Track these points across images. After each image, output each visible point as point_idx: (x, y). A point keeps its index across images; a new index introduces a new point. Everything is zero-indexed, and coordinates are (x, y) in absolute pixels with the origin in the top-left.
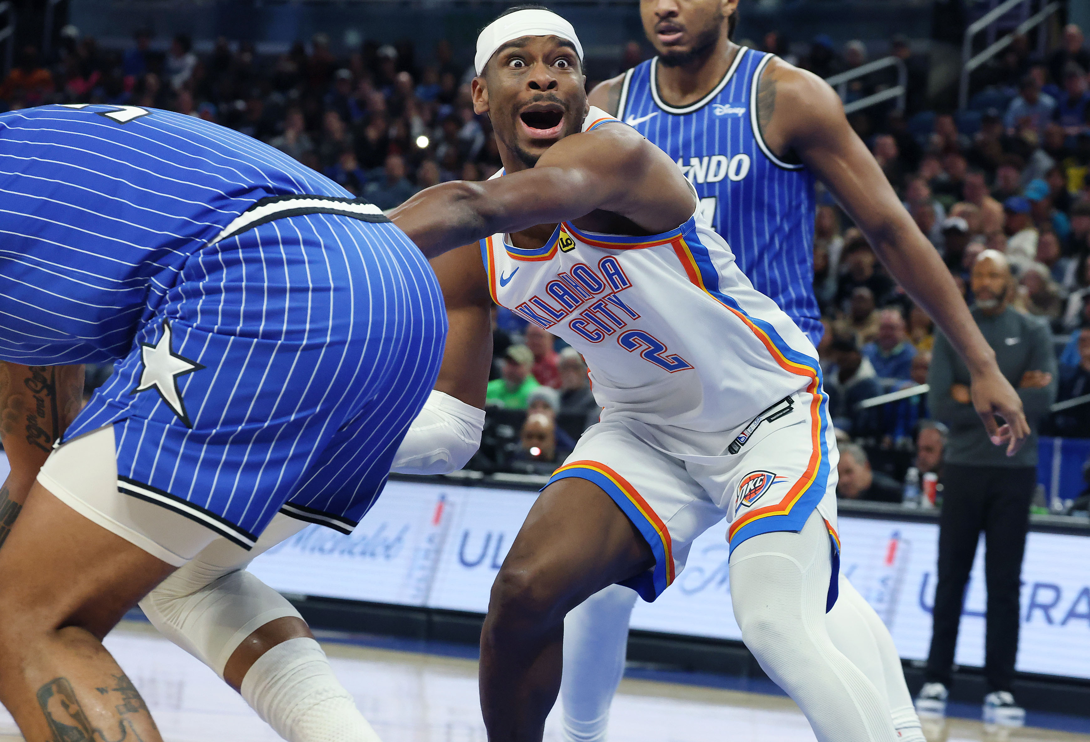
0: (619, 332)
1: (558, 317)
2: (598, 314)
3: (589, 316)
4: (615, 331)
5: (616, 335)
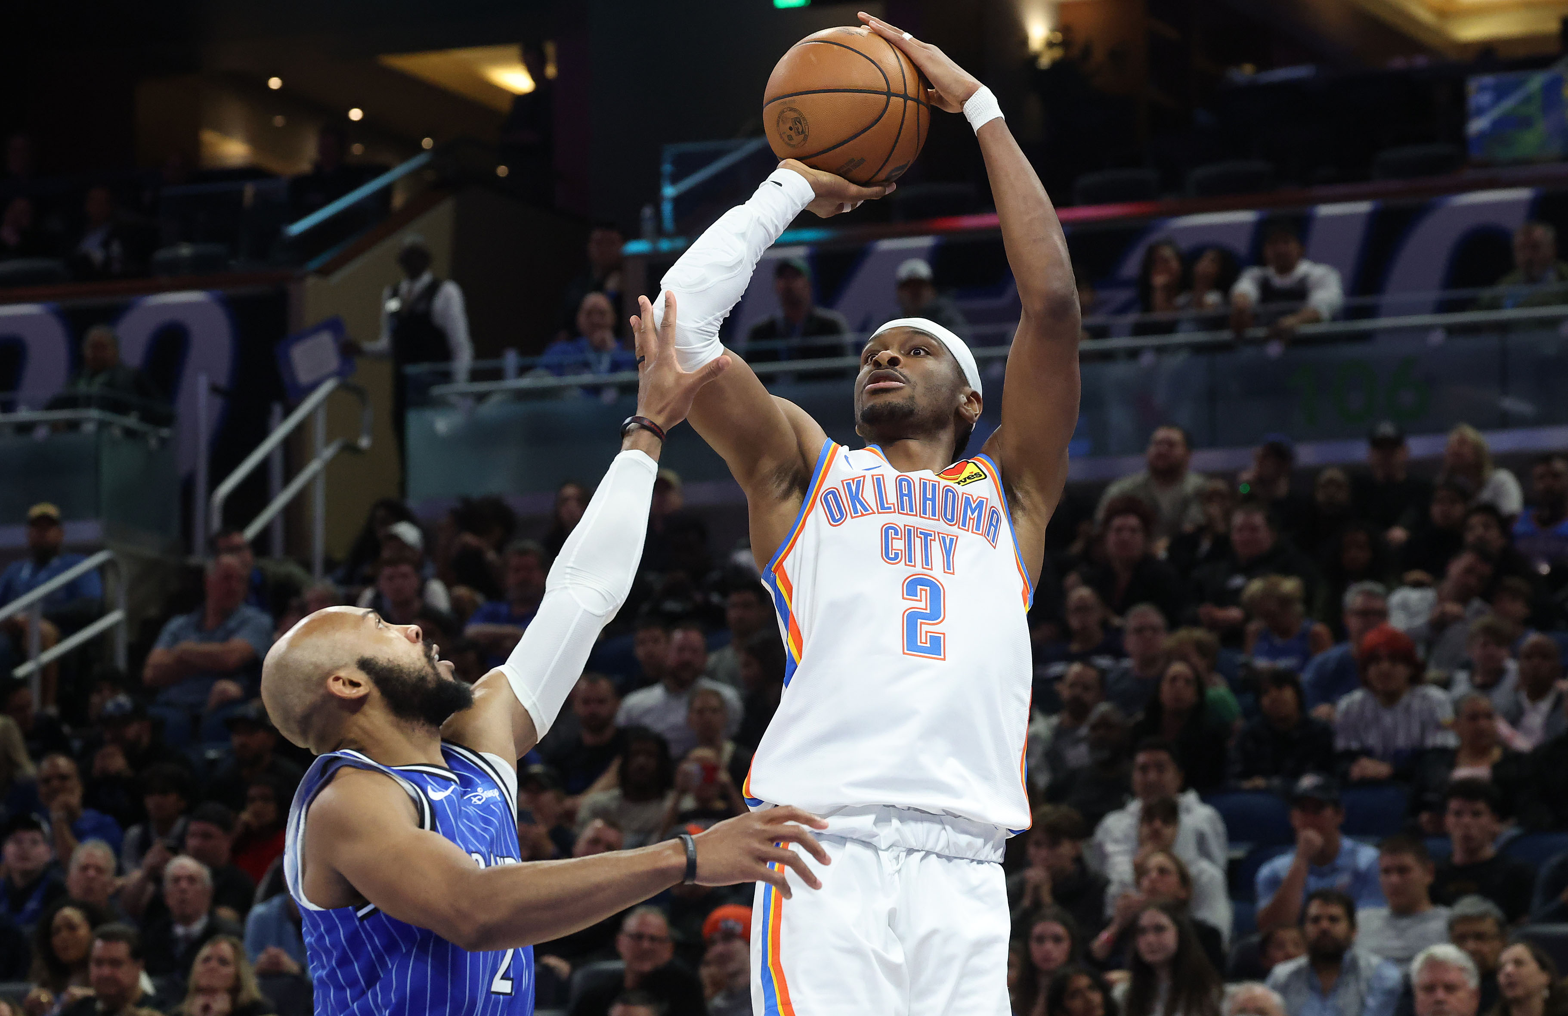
0: (919, 569)
1: (883, 507)
2: (918, 540)
3: (909, 534)
4: (914, 566)
5: (911, 571)
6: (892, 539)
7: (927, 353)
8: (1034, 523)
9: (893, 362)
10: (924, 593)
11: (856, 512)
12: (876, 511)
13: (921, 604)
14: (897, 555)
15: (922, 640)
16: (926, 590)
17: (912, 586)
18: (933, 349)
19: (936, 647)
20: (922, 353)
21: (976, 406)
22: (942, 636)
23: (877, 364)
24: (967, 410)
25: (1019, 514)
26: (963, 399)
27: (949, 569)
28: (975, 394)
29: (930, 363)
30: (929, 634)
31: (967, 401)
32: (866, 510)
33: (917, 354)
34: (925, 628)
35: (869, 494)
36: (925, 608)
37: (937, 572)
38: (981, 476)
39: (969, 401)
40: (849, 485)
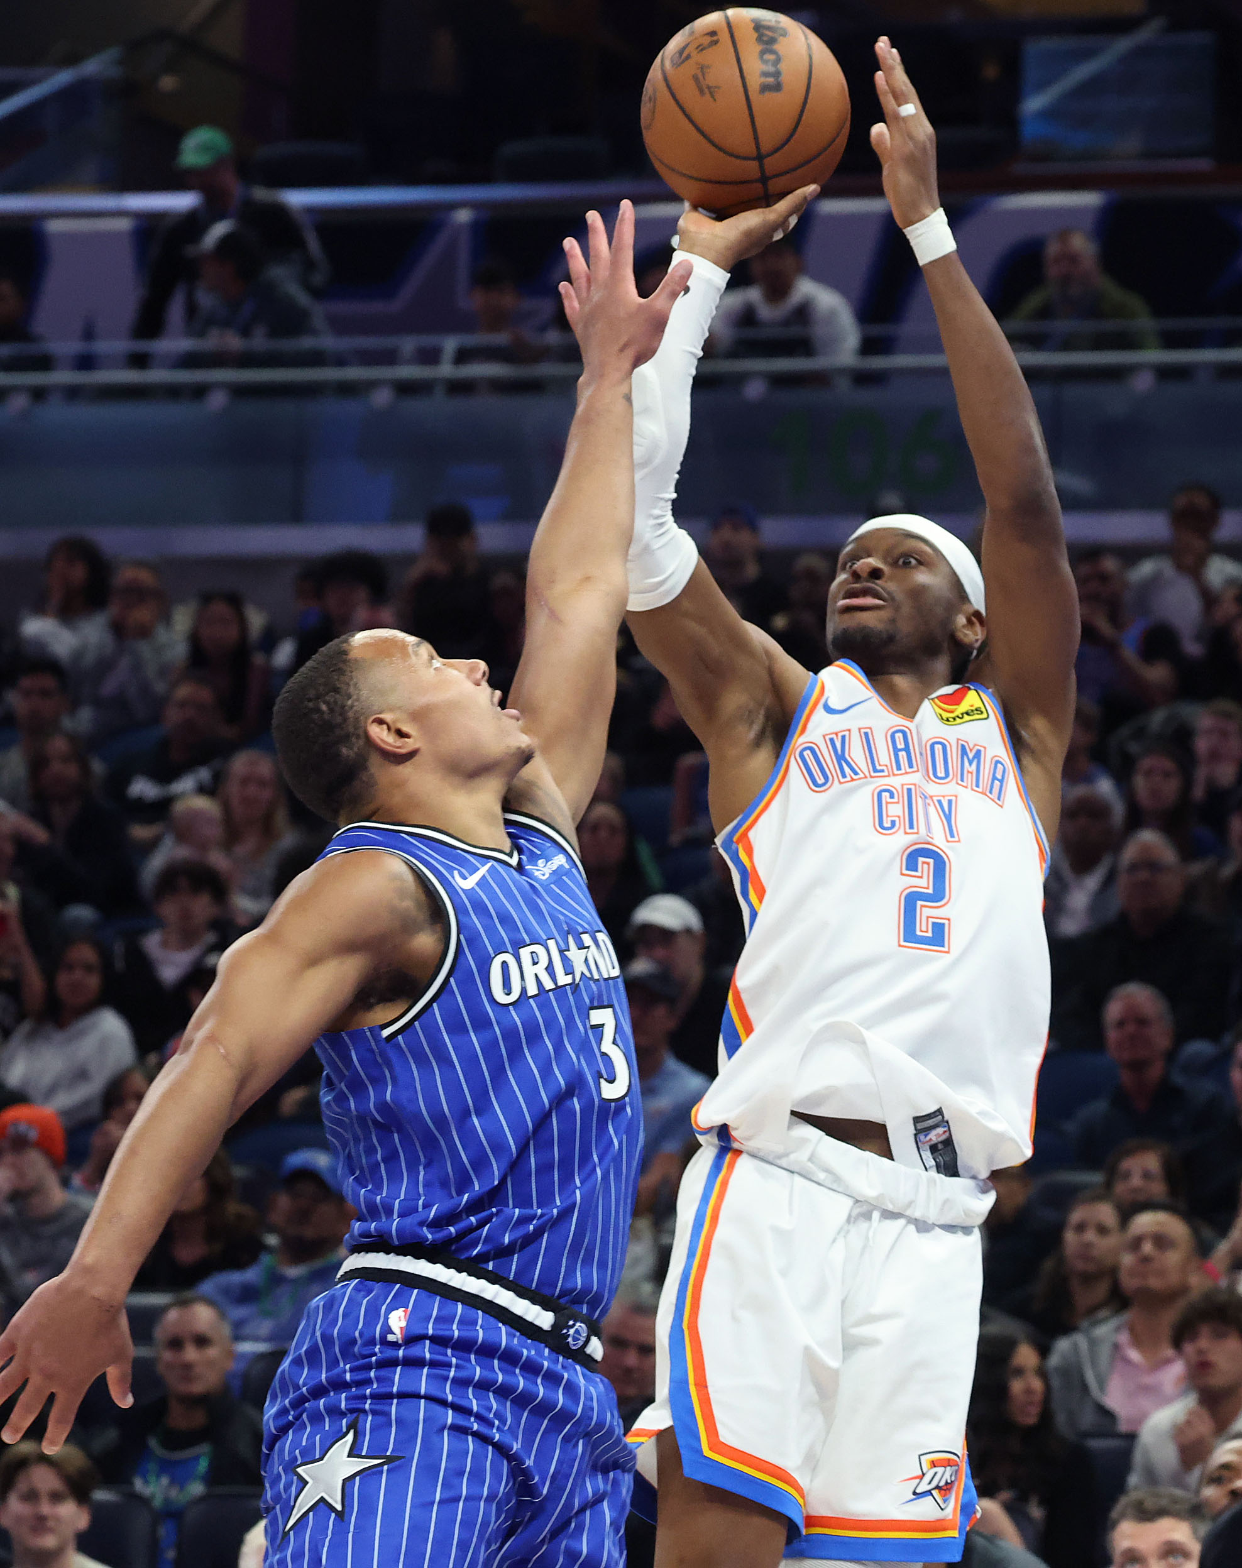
0: (922, 836)
2: (920, 802)
3: (909, 795)
4: (917, 833)
5: (911, 840)
6: (887, 803)
7: (920, 563)
8: (1046, 770)
9: (876, 574)
10: (926, 866)
11: (844, 776)
12: (867, 774)
13: (923, 882)
14: (893, 823)
15: (923, 928)
16: (928, 864)
17: (912, 859)
18: (929, 558)
19: (938, 936)
20: (913, 562)
21: (978, 627)
22: (946, 922)
23: (856, 576)
24: (966, 635)
25: (1027, 761)
26: (961, 620)
27: (952, 836)
28: (977, 614)
29: (922, 577)
30: (931, 920)
31: (966, 623)
32: (856, 773)
33: (907, 564)
34: (927, 912)
35: (857, 753)
36: (926, 886)
37: (939, 840)
38: (982, 712)
39: (970, 622)
40: (832, 740)
